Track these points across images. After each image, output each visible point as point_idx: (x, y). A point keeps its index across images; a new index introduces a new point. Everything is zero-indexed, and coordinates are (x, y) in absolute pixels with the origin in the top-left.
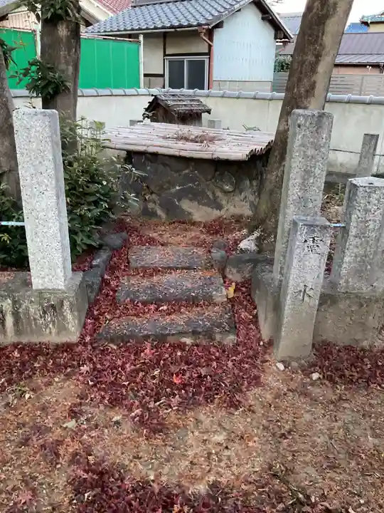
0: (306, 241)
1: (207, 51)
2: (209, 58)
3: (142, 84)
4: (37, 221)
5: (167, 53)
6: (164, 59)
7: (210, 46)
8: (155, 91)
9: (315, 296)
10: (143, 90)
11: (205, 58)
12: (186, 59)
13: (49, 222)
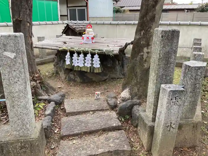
0: (172, 99)
1: (86, 5)
2: (87, 8)
3: (60, 19)
4: (13, 99)
5: (68, 6)
6: (67, 9)
7: (87, 3)
8: (66, 22)
9: (176, 128)
10: (60, 22)
11: (85, 8)
12: (77, 8)
13: (21, 99)
